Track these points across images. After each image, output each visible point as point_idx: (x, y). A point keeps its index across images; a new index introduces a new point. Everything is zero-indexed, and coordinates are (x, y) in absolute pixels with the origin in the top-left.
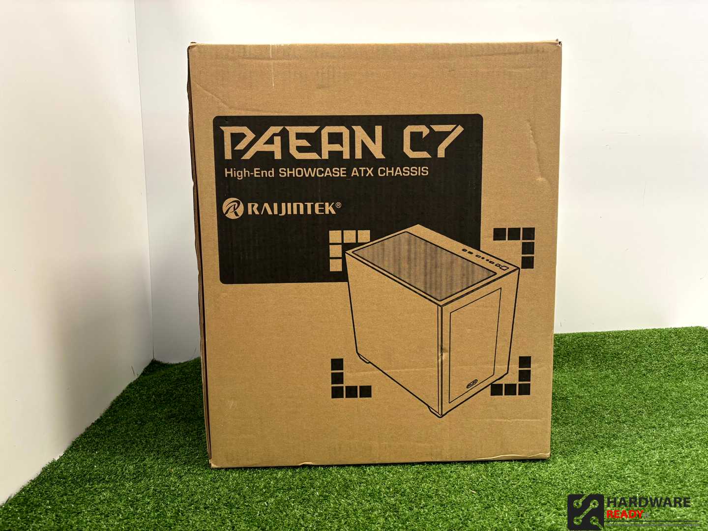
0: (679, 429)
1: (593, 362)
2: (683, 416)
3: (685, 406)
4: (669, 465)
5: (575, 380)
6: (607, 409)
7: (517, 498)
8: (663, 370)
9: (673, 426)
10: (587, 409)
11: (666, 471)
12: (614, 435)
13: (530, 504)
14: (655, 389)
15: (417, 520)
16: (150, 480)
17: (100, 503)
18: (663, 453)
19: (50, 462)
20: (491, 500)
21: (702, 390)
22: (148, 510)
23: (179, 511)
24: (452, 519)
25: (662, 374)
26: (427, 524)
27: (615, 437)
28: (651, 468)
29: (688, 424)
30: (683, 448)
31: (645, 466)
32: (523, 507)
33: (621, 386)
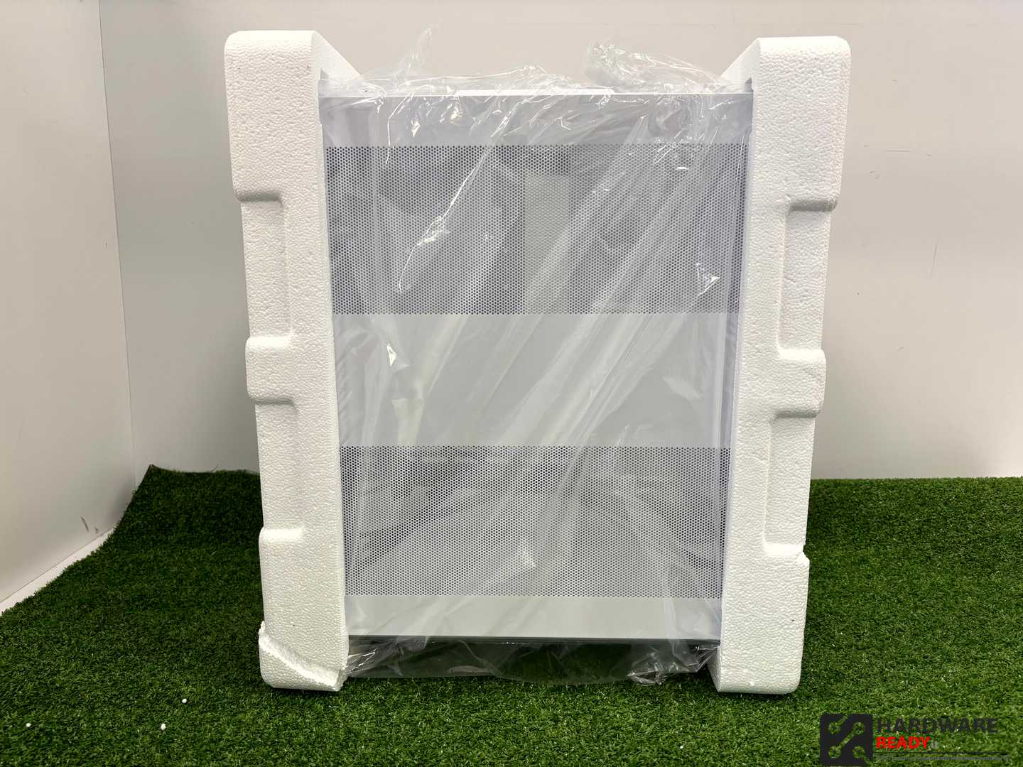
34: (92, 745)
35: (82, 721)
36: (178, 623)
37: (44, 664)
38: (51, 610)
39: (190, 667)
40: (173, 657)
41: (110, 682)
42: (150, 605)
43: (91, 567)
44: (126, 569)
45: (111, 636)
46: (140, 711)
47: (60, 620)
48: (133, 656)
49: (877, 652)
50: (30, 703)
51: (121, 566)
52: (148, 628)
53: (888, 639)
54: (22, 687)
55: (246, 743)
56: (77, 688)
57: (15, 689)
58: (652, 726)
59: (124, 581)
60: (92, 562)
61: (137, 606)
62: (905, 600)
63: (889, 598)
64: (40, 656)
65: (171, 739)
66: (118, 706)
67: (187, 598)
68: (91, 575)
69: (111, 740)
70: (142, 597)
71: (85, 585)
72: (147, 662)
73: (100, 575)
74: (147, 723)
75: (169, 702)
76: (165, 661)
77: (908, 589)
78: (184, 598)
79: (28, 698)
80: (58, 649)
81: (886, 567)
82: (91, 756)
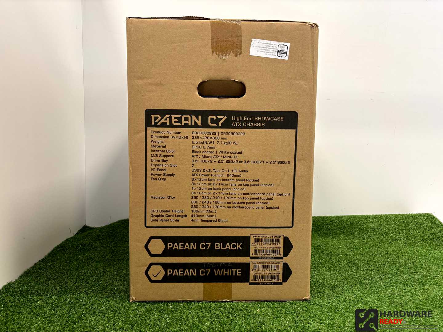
0: (407, 275)
1: (359, 233)
2: (411, 268)
3: (413, 262)
4: (396, 296)
5: (346, 245)
6: (363, 262)
7: (296, 313)
8: (402, 240)
9: (403, 273)
10: (350, 262)
11: (394, 300)
12: (364, 278)
13: (303, 317)
14: (396, 251)
15: (231, 324)
16: (68, 295)
17: (35, 308)
18: (394, 289)
19: (9, 283)
20: (280, 314)
21: (425, 253)
22: (63, 313)
23: (82, 314)
24: (253, 323)
25: (401, 242)
26: (236, 326)
27: (365, 279)
28: (385, 298)
29: (413, 273)
30: (407, 287)
31: (381, 297)
32: (299, 318)
33: (374, 249)
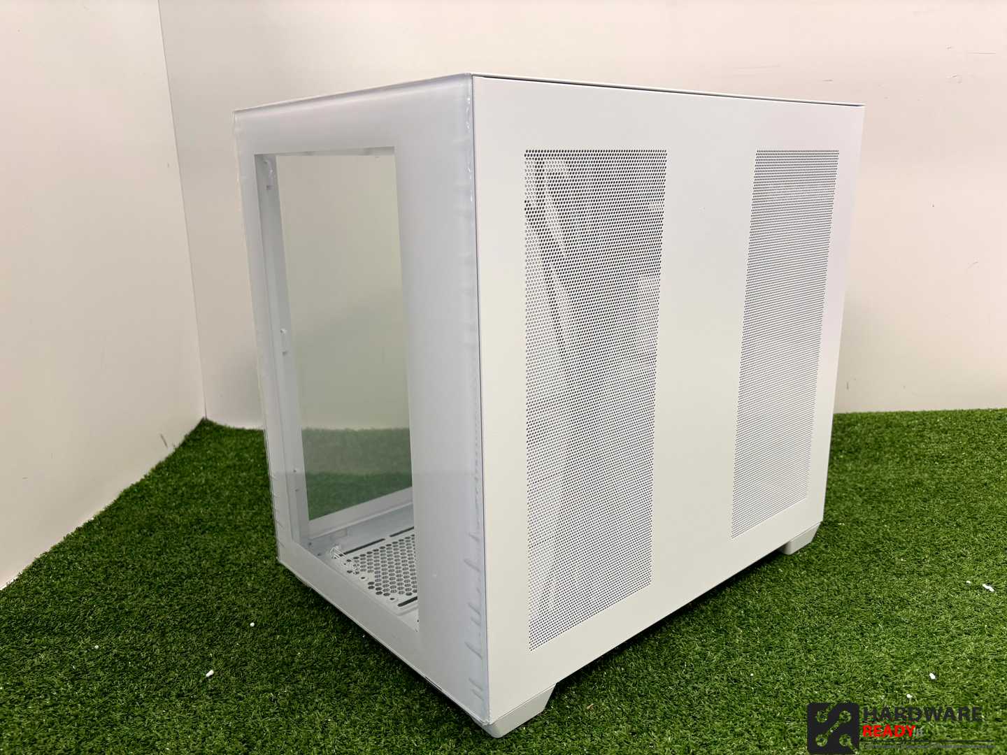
34: (167, 670)
35: (154, 646)
36: (237, 547)
37: (111, 589)
38: (112, 535)
39: (254, 590)
40: (236, 580)
41: (178, 605)
42: (207, 529)
43: (146, 490)
44: (180, 492)
45: (174, 560)
46: (211, 634)
47: (122, 544)
48: (197, 580)
49: (939, 577)
50: (102, 629)
51: (176, 489)
52: (209, 552)
53: (950, 564)
54: (92, 612)
55: (317, 666)
56: (145, 612)
57: (86, 615)
58: (720, 654)
59: (180, 505)
60: (146, 486)
61: (195, 530)
62: (965, 524)
63: (948, 523)
64: (105, 580)
65: (245, 662)
66: (189, 630)
67: (242, 522)
68: (147, 499)
69: (185, 665)
70: (199, 521)
71: (142, 509)
72: (212, 585)
73: (156, 498)
74: (219, 646)
75: (238, 625)
76: (229, 584)
77: (966, 513)
78: (240, 522)
79: (99, 623)
80: (123, 573)
81: (942, 490)
82: (168, 681)
